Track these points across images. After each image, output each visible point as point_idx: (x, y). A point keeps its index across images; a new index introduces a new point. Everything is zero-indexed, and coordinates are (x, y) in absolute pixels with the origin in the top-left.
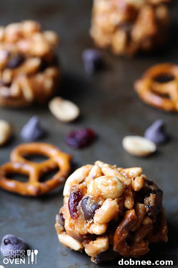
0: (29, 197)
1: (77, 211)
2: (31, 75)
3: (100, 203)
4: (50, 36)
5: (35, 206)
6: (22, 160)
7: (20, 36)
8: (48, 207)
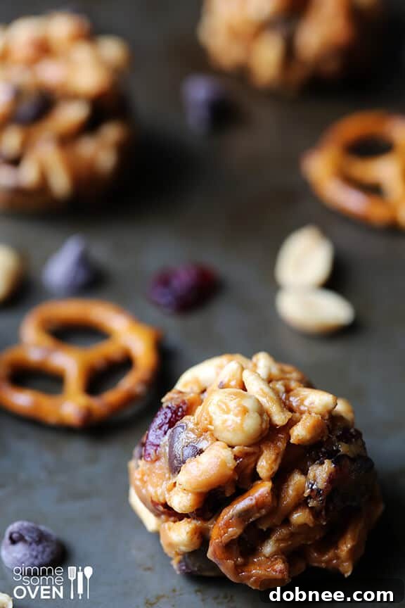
0: (64, 430)
2: (67, 140)
4: (112, 50)
5: (77, 449)
6: (47, 342)
7: (44, 50)
8: (107, 454)
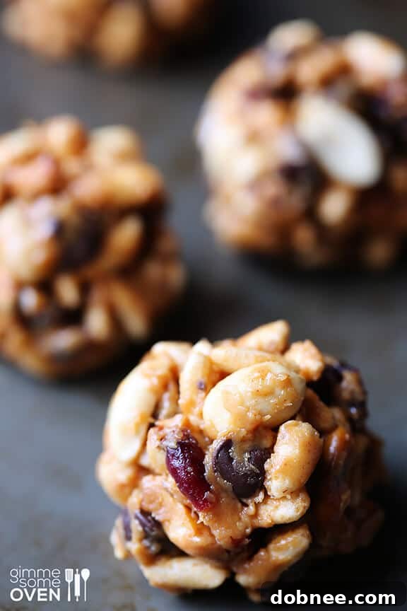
1: (210, 485)
3: (266, 443)
